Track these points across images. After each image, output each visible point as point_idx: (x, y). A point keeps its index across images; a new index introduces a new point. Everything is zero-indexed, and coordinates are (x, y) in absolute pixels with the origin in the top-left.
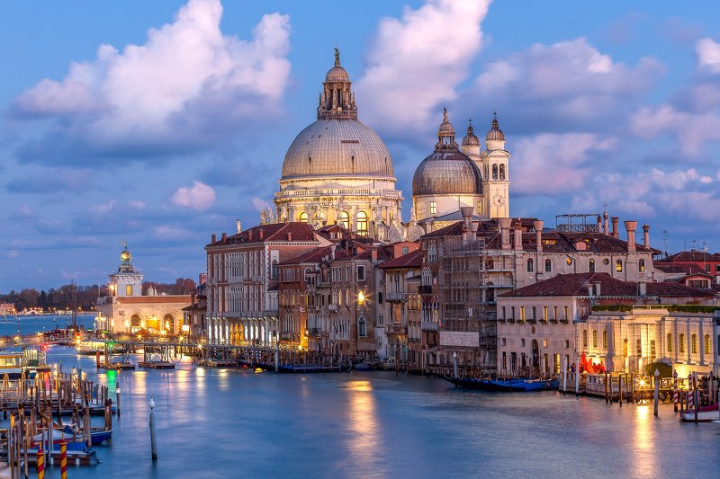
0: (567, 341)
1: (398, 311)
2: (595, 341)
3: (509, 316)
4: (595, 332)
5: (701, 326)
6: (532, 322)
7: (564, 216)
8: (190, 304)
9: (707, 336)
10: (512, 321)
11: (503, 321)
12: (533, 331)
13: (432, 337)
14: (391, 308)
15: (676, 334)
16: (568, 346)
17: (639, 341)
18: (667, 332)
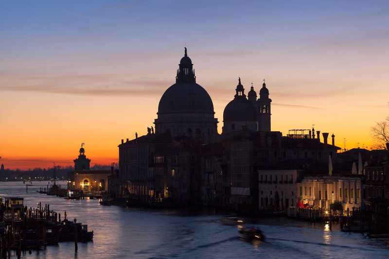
0: (292, 192)
1: (212, 177)
2: (306, 192)
3: (264, 179)
4: (306, 187)
5: (355, 184)
6: (276, 182)
7: (293, 130)
8: (111, 174)
9: (358, 189)
10: (266, 182)
11: (261, 182)
12: (276, 187)
13: (227, 190)
14: (209, 176)
15: (344, 188)
16: (293, 195)
17: (326, 192)
18: (339, 187)
